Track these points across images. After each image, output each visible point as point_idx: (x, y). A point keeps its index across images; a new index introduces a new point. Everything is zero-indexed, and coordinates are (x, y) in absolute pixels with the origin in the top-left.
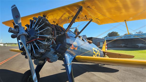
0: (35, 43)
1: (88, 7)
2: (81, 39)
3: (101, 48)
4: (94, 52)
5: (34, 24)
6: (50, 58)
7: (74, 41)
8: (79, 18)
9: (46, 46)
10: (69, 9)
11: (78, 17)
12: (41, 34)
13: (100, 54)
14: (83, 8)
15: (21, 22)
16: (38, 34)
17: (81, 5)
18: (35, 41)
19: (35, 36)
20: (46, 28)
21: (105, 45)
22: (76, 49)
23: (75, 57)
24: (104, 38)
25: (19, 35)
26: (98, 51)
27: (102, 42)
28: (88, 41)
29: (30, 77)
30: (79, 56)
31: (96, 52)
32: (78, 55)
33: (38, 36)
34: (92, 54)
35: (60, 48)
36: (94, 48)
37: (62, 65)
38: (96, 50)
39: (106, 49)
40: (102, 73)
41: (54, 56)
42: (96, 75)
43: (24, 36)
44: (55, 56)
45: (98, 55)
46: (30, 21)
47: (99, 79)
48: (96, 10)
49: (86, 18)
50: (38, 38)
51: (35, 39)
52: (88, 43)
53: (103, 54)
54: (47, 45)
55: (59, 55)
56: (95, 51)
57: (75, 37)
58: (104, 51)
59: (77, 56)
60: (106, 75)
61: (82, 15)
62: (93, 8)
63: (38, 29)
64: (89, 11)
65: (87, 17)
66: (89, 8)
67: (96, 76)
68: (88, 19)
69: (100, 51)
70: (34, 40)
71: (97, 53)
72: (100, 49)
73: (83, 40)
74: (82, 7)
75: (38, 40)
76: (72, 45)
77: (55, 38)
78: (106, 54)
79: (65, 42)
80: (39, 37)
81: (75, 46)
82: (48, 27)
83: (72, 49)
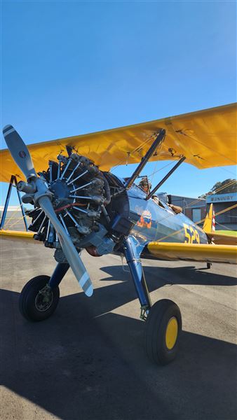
0: (68, 213)
1: (180, 131)
2: (157, 202)
3: (201, 225)
4: (187, 235)
5: (62, 172)
6: (98, 245)
7: (144, 209)
8: (156, 155)
9: (93, 221)
10: (132, 135)
11: (154, 153)
12: (81, 193)
13: (200, 238)
14: (167, 133)
15: (33, 166)
16: (73, 194)
17: (163, 127)
18: (68, 209)
19: (67, 199)
20: (94, 182)
21: (211, 217)
22: (149, 226)
23: (146, 246)
24: (204, 197)
25: (37, 196)
26: (196, 232)
27: (199, 208)
28: (172, 208)
29: (40, 292)
30: (156, 243)
31: (191, 234)
32: (151, 241)
33: (74, 198)
34: (182, 240)
35: (119, 224)
36: (187, 224)
37: (101, 269)
38: (191, 230)
39: (214, 228)
40: (204, 286)
41: (106, 241)
42: (192, 291)
43: (48, 199)
44: (108, 243)
45: (195, 242)
46: (50, 164)
47: (200, 299)
48: (196, 139)
49: (171, 153)
50: (74, 202)
51: (69, 205)
52: (172, 213)
53: (206, 239)
54: (95, 217)
55: (117, 240)
56: (188, 231)
57: (146, 199)
58: (209, 232)
59: (150, 243)
60: (216, 291)
61: (163, 149)
62: (190, 133)
63: (74, 182)
64: (179, 140)
65: (173, 152)
66: (179, 133)
67: (192, 293)
68: (175, 156)
69: (199, 232)
70: (65, 208)
71: (193, 238)
72: (198, 228)
73: (160, 204)
74: (164, 130)
75: (75, 206)
76: (141, 218)
77: (109, 202)
78: (213, 239)
79: (126, 210)
80: (76, 199)
81: (147, 221)
82: (98, 179)
83: (142, 226)
